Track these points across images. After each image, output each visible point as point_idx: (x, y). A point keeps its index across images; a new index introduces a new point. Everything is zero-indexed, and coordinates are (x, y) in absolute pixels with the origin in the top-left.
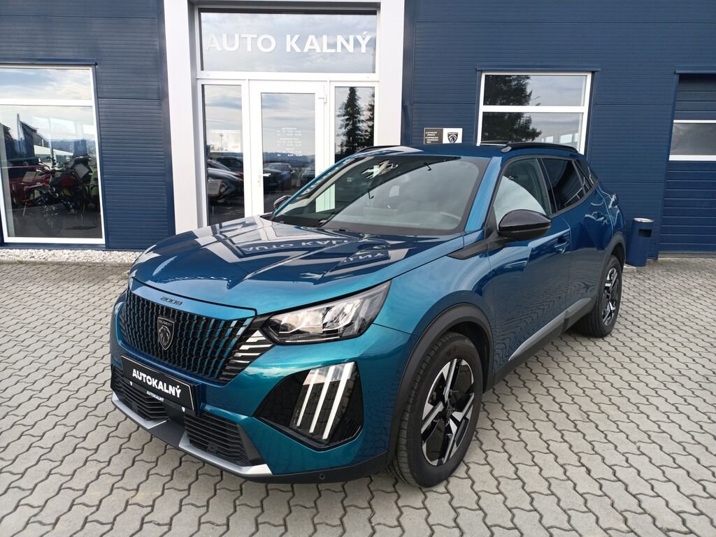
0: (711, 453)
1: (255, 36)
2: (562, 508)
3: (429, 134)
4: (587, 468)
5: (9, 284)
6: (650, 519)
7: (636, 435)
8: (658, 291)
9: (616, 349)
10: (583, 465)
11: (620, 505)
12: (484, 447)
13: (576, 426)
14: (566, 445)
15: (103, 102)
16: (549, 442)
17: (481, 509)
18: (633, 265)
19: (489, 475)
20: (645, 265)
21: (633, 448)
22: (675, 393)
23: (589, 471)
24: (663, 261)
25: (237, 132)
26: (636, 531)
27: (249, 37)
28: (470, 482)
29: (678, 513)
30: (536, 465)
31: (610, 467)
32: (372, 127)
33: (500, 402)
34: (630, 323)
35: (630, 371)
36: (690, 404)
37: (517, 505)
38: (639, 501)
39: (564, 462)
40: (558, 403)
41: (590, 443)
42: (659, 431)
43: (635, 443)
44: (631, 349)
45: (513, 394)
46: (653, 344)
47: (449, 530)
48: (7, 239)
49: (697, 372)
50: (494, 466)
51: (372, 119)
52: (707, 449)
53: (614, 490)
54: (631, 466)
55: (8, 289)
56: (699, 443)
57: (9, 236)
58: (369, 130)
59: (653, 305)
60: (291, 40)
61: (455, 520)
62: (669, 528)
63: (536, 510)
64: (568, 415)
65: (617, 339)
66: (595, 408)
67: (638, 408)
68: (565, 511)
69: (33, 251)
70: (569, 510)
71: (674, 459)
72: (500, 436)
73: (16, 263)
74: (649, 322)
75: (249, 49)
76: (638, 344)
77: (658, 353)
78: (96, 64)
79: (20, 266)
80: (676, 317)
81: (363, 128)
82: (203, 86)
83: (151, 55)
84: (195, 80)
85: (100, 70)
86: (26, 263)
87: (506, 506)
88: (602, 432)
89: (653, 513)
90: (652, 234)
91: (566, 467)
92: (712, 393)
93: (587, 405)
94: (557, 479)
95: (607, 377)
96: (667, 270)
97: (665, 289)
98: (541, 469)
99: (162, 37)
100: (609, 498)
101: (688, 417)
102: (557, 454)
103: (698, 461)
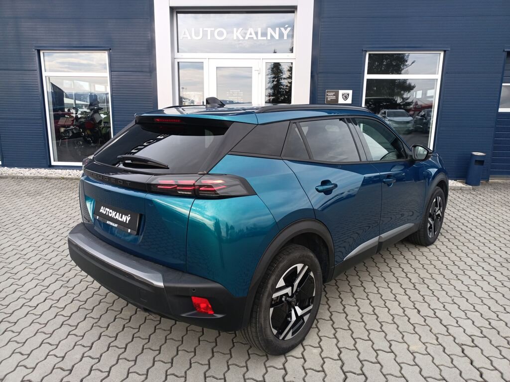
0: (499, 304)
1: (213, 29)
2: (399, 331)
3: (329, 94)
4: (418, 310)
5: (57, 192)
6: (452, 338)
7: (452, 292)
8: (485, 203)
9: (449, 240)
10: (416, 308)
11: (435, 331)
12: (355, 296)
13: (415, 286)
14: (407, 297)
15: (115, 74)
16: (396, 295)
17: (350, 329)
18: (470, 185)
19: (357, 312)
20: (479, 185)
21: (449, 300)
22: (483, 268)
23: (419, 312)
24: (493, 183)
25: (200, 93)
26: (442, 344)
27: (209, 30)
28: (345, 315)
29: (470, 336)
30: (387, 307)
31: (433, 310)
32: (291, 83)
33: (368, 271)
34: (462, 224)
35: (456, 255)
36: (491, 275)
37: (372, 328)
38: (447, 329)
39: (404, 306)
40: (405, 273)
41: (422, 296)
42: (468, 290)
43: (451, 297)
44: (459, 240)
45: (377, 267)
46: (475, 238)
47: (330, 339)
48: (53, 163)
49: (501, 256)
50: (360, 307)
51: (290, 77)
52: (497, 302)
53: (434, 323)
54: (446, 310)
55: (58, 195)
56: (493, 298)
57: (54, 161)
58: (289, 85)
59: (480, 212)
60: (237, 32)
61: (334, 335)
62: (463, 343)
63: (383, 331)
64: (411, 280)
65: (451, 234)
66: (429, 276)
67: (457, 277)
68: (401, 333)
69: (70, 171)
70: (404, 332)
71: (474, 307)
72: (365, 290)
73: (60, 179)
74: (475, 223)
75: (209, 38)
76: (465, 237)
77: (477, 243)
78: (110, 49)
79: (63, 180)
80: (494, 220)
81: (284, 84)
82: (178, 63)
83: (145, 43)
84: (173, 59)
85: (112, 53)
86: (67, 179)
87: (366, 329)
88: (431, 290)
89: (455, 336)
90: (485, 163)
91: (405, 309)
92: (508, 269)
93: (423, 273)
94: (398, 315)
95: (440, 258)
96: (494, 189)
97: (490, 202)
98: (389, 310)
99: (152, 31)
100: (429, 327)
101: (489, 283)
102: (400, 302)
103: (489, 308)
